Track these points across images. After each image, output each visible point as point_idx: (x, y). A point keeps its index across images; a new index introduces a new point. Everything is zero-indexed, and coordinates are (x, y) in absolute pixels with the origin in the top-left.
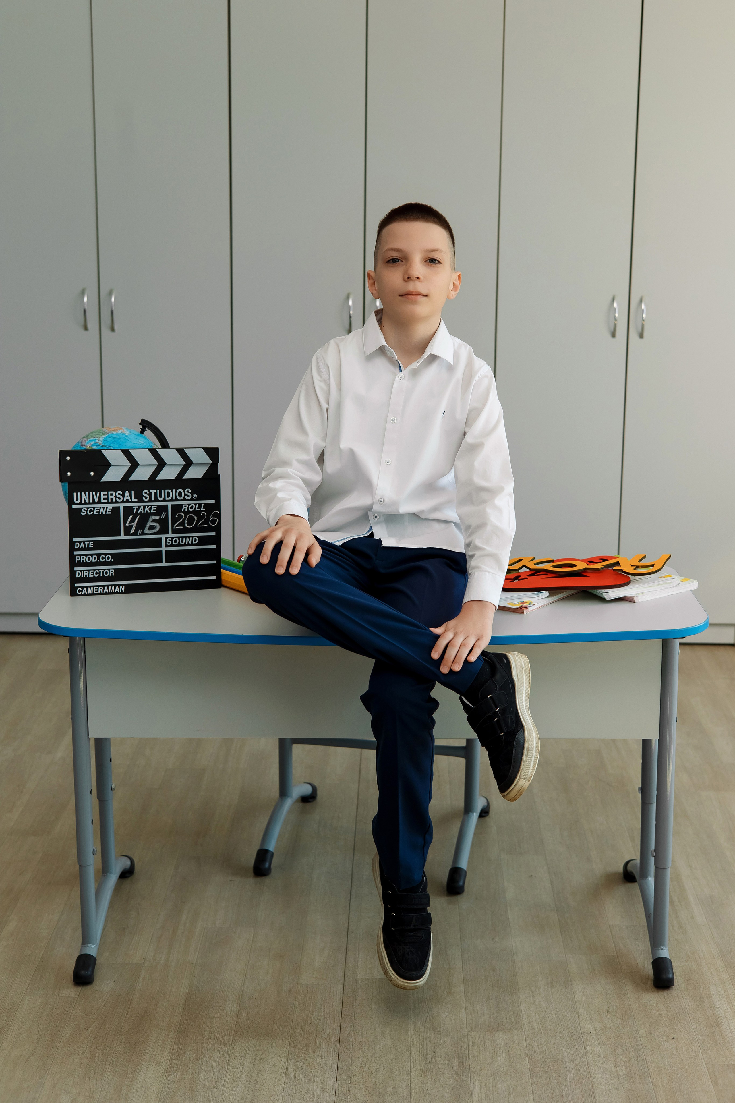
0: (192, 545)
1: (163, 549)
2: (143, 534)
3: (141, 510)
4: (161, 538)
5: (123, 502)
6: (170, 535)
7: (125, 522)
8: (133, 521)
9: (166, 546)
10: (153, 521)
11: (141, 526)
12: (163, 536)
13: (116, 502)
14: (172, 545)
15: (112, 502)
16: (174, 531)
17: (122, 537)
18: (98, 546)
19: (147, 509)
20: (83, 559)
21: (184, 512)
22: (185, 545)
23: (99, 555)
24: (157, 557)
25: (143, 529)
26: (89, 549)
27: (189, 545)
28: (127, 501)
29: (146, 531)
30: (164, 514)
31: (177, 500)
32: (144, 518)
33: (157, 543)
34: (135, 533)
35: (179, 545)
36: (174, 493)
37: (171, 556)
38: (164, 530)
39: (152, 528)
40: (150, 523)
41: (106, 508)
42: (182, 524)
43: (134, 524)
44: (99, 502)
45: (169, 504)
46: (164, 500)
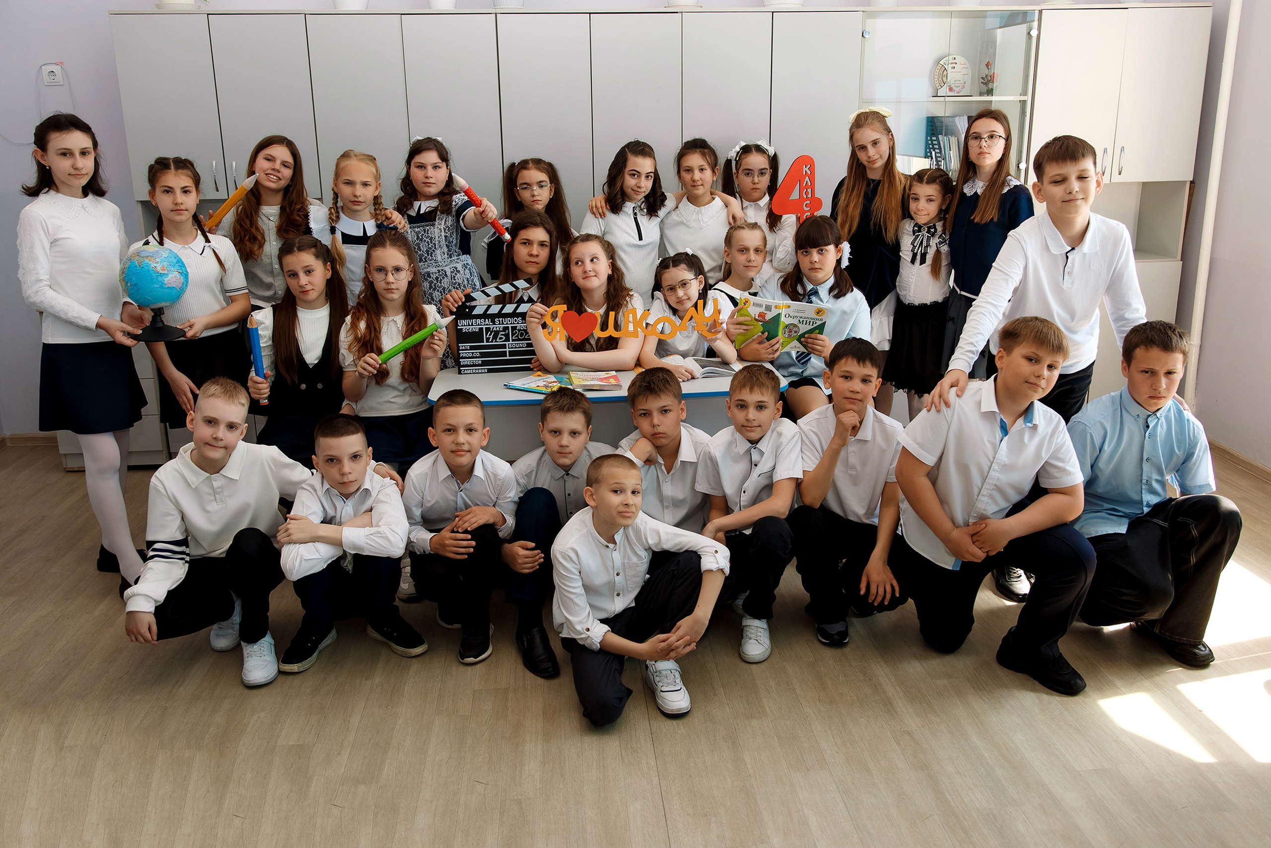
0: (523, 347)
1: (507, 350)
2: (496, 342)
3: (495, 329)
4: (506, 344)
5: (484, 325)
6: (511, 342)
7: (486, 336)
8: (490, 335)
9: (509, 348)
10: (502, 335)
11: (495, 337)
12: (507, 343)
13: (481, 325)
14: (512, 348)
15: (479, 325)
16: (513, 340)
17: (485, 343)
18: (472, 348)
19: (498, 328)
20: (464, 355)
21: (518, 330)
22: (519, 347)
23: (473, 353)
24: (504, 354)
25: (496, 339)
26: (467, 350)
27: (521, 347)
28: (487, 325)
29: (498, 340)
30: (507, 331)
31: (514, 323)
32: (497, 333)
33: (504, 346)
34: (492, 342)
35: (516, 348)
36: (512, 320)
37: (512, 353)
38: (507, 340)
39: (501, 338)
40: (499, 336)
41: (476, 329)
42: (517, 336)
43: (491, 337)
44: (472, 325)
45: (510, 326)
46: (507, 324)
